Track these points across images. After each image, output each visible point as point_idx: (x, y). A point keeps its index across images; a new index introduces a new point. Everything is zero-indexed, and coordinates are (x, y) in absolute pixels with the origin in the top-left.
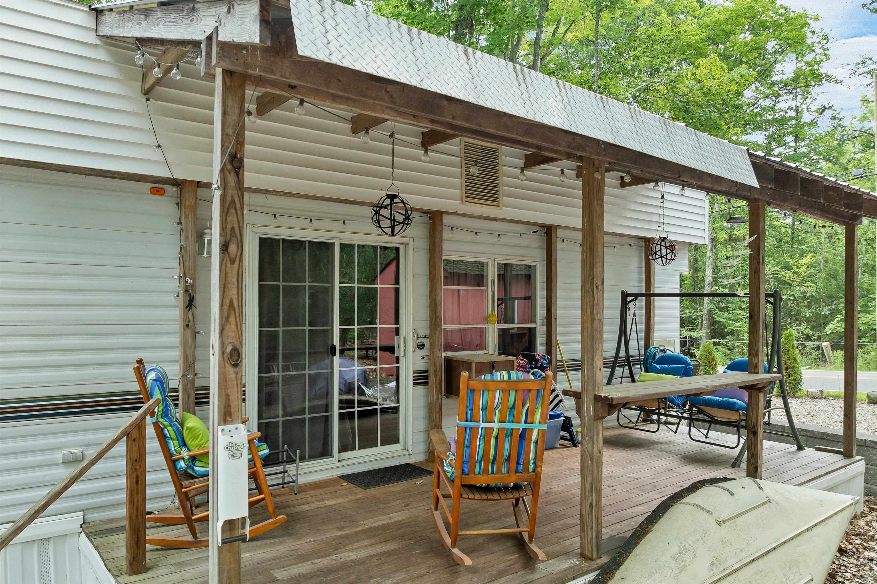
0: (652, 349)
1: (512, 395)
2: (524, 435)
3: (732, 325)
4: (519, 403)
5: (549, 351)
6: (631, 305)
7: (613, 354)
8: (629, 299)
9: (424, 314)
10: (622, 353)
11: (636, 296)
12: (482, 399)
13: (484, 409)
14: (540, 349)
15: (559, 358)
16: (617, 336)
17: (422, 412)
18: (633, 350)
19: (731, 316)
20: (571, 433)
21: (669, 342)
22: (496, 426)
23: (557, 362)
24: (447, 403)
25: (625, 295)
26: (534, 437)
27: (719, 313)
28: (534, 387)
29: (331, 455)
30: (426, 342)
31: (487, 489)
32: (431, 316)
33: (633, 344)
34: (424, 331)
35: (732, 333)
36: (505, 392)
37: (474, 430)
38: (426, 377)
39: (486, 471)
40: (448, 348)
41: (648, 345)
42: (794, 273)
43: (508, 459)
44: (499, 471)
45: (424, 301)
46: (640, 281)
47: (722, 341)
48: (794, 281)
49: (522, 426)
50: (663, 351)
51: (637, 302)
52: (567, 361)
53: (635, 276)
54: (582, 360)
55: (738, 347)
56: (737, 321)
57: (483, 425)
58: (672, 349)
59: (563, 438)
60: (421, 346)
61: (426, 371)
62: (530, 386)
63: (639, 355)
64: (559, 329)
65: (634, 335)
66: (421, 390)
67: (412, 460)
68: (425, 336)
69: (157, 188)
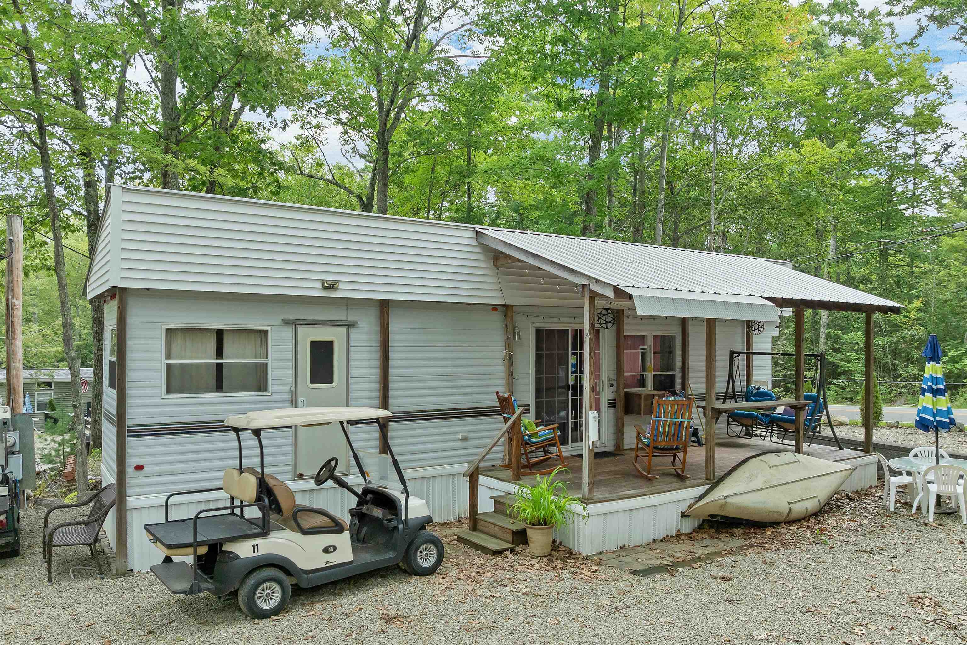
0: (751, 387)
1: (676, 407)
2: (681, 424)
3: (844, 366)
4: (679, 410)
5: (684, 388)
6: (736, 359)
7: (724, 391)
8: (735, 355)
9: (613, 367)
10: (731, 390)
11: (739, 353)
12: (663, 407)
13: (664, 412)
14: (678, 387)
15: (690, 393)
16: (727, 379)
17: (612, 423)
18: (738, 389)
19: (843, 357)
20: (698, 438)
21: (765, 383)
22: (669, 420)
23: (689, 395)
24: (627, 419)
25: (732, 353)
26: (685, 425)
27: (832, 354)
28: (685, 403)
29: (568, 444)
30: (615, 383)
31: (663, 449)
32: (617, 369)
33: (737, 384)
34: (614, 376)
35: (844, 373)
36: (673, 405)
37: (659, 421)
38: (615, 403)
39: (664, 440)
40: (626, 386)
41: (748, 385)
42: (905, 316)
43: (674, 435)
44: (670, 440)
45: (613, 360)
46: (743, 342)
47: (834, 381)
48: (904, 324)
49: (680, 420)
50: (758, 389)
51: (740, 357)
52: (695, 395)
53: (740, 339)
54: (706, 394)
55: (849, 386)
56: (847, 361)
57: (664, 419)
58: (765, 387)
59: (693, 441)
60: (612, 386)
61: (615, 400)
62: (684, 403)
63: (742, 392)
64: (690, 375)
65: (738, 378)
66: (612, 410)
67: (607, 450)
68: (614, 380)
69: (495, 308)
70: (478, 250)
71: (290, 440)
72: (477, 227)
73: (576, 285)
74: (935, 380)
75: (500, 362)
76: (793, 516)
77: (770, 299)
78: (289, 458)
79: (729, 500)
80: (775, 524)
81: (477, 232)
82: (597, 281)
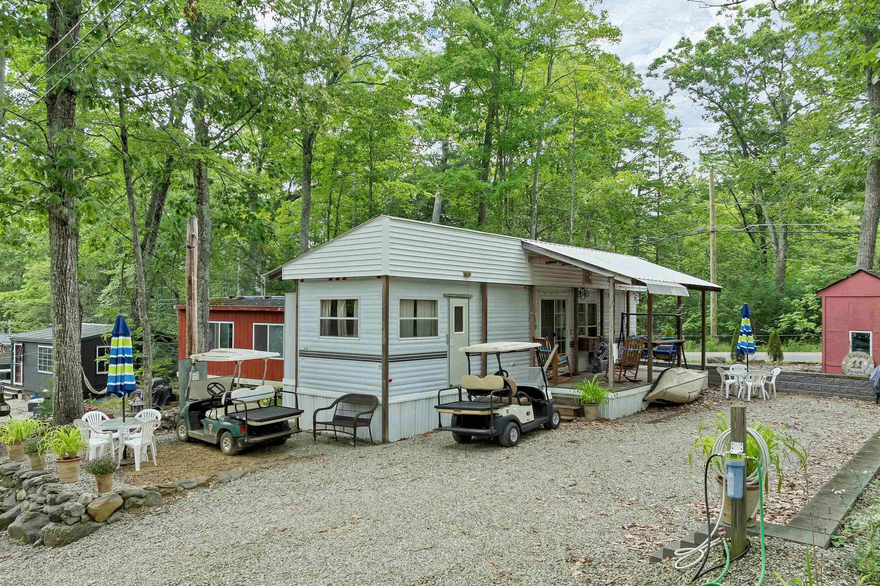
6: (624, 318)
16: (620, 330)
17: (571, 356)
25: (623, 314)
30: (573, 332)
38: (573, 344)
61: (573, 342)
66: (572, 348)
69: (525, 286)
70: (522, 253)
71: (446, 365)
72: (523, 240)
73: (604, 277)
74: (747, 327)
75: (527, 319)
76: (690, 400)
77: (683, 285)
78: (445, 376)
79: (668, 390)
80: (682, 404)
81: (523, 242)
82: (620, 275)
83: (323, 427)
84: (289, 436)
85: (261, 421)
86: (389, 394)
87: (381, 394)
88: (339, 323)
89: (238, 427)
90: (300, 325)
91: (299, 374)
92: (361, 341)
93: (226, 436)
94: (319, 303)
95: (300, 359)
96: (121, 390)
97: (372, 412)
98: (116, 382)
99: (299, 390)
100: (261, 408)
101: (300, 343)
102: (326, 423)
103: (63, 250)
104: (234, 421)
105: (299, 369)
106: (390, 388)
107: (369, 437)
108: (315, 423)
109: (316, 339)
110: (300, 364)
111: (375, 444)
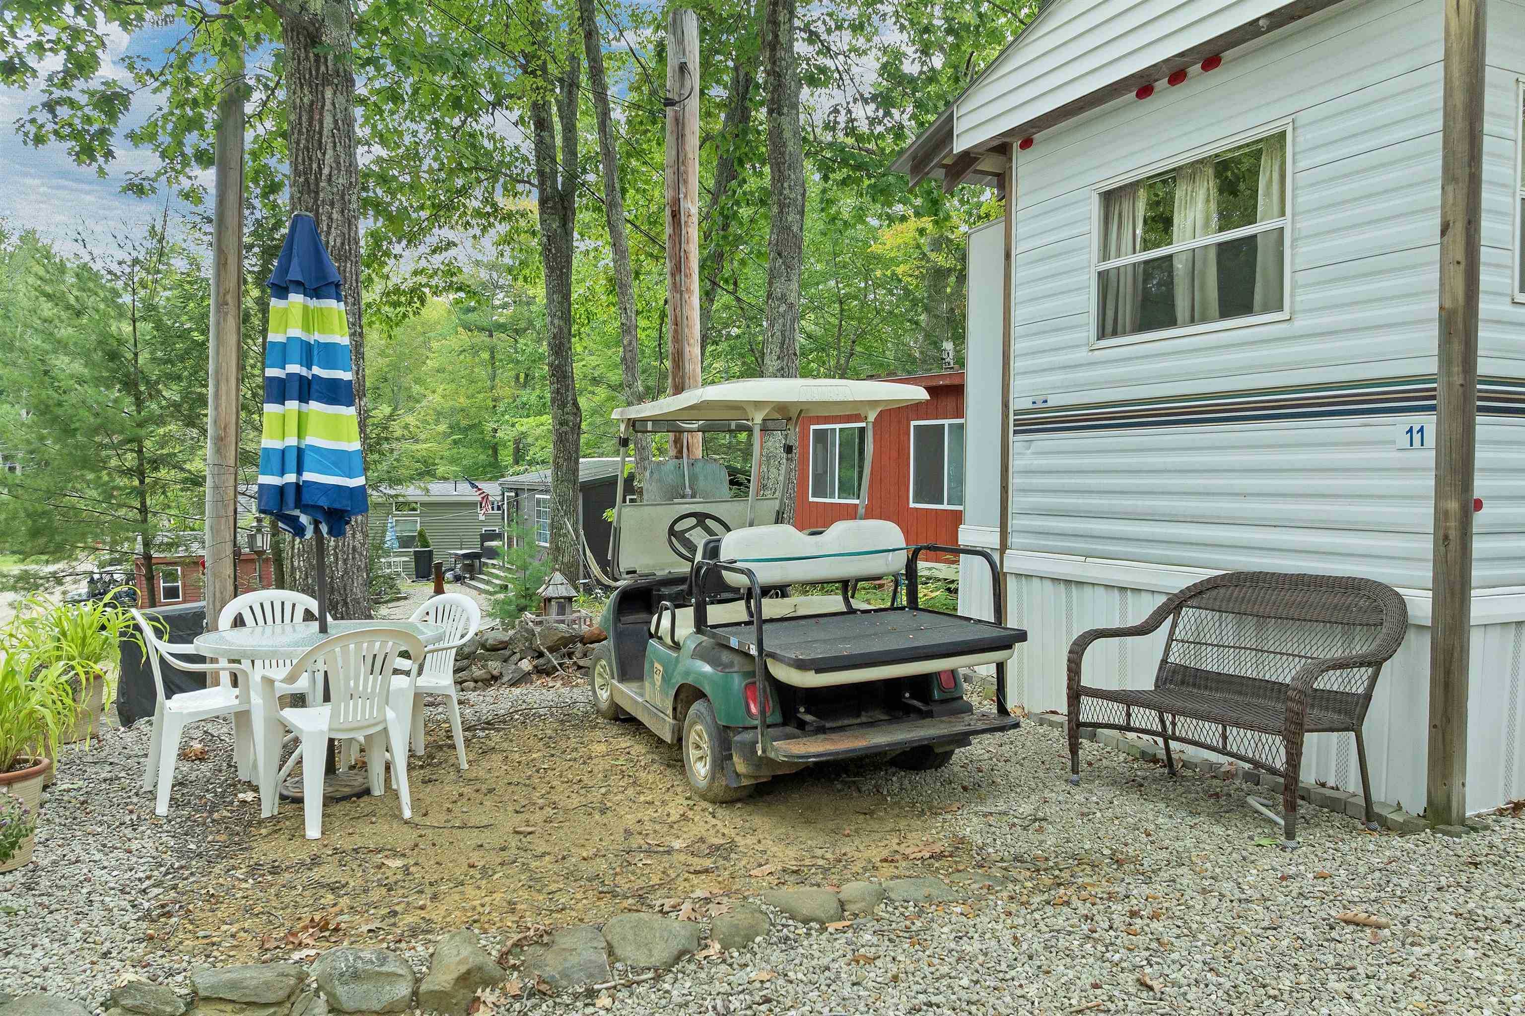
83: (1114, 713)
84: (963, 739)
85: (821, 666)
86: (1477, 573)
87: (1426, 573)
88: (1180, 266)
89: (737, 682)
90: (1019, 314)
91: (1016, 501)
92: (1302, 323)
93: (699, 717)
94: (1094, 207)
95: (1017, 443)
96: (298, 504)
97: (1375, 663)
98: (282, 473)
99: (1012, 562)
100: (851, 611)
101: (1017, 384)
102: (1127, 699)
103: (311, 119)
104: (726, 657)
105: (1015, 481)
106: (1479, 546)
107: (1353, 785)
108: (1075, 693)
109: (1082, 355)
110: (1016, 463)
111: (1387, 826)
